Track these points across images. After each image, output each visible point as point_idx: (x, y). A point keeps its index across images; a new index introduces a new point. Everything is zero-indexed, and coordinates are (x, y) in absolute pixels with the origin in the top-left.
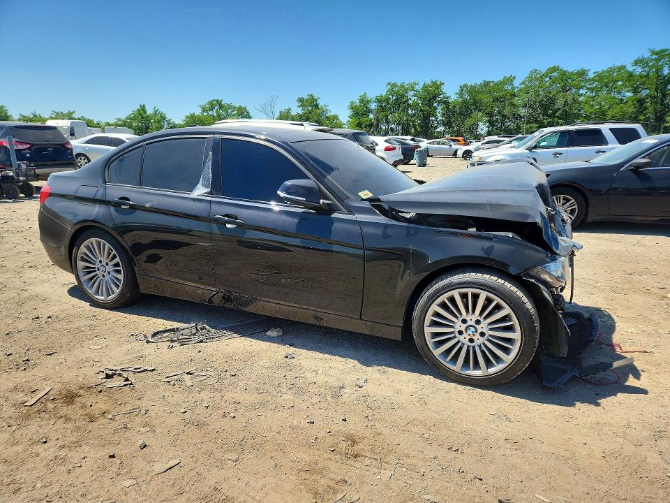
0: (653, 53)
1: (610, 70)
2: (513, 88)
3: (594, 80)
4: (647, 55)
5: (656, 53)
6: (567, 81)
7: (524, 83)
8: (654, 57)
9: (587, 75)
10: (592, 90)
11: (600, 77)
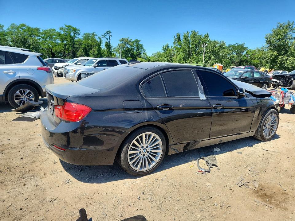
0: (66, 26)
1: (49, 30)
2: (4, 31)
3: (42, 33)
4: (64, 27)
5: (68, 27)
6: (32, 32)
7: (8, 29)
8: (67, 28)
9: (40, 31)
10: (43, 38)
11: (45, 32)
